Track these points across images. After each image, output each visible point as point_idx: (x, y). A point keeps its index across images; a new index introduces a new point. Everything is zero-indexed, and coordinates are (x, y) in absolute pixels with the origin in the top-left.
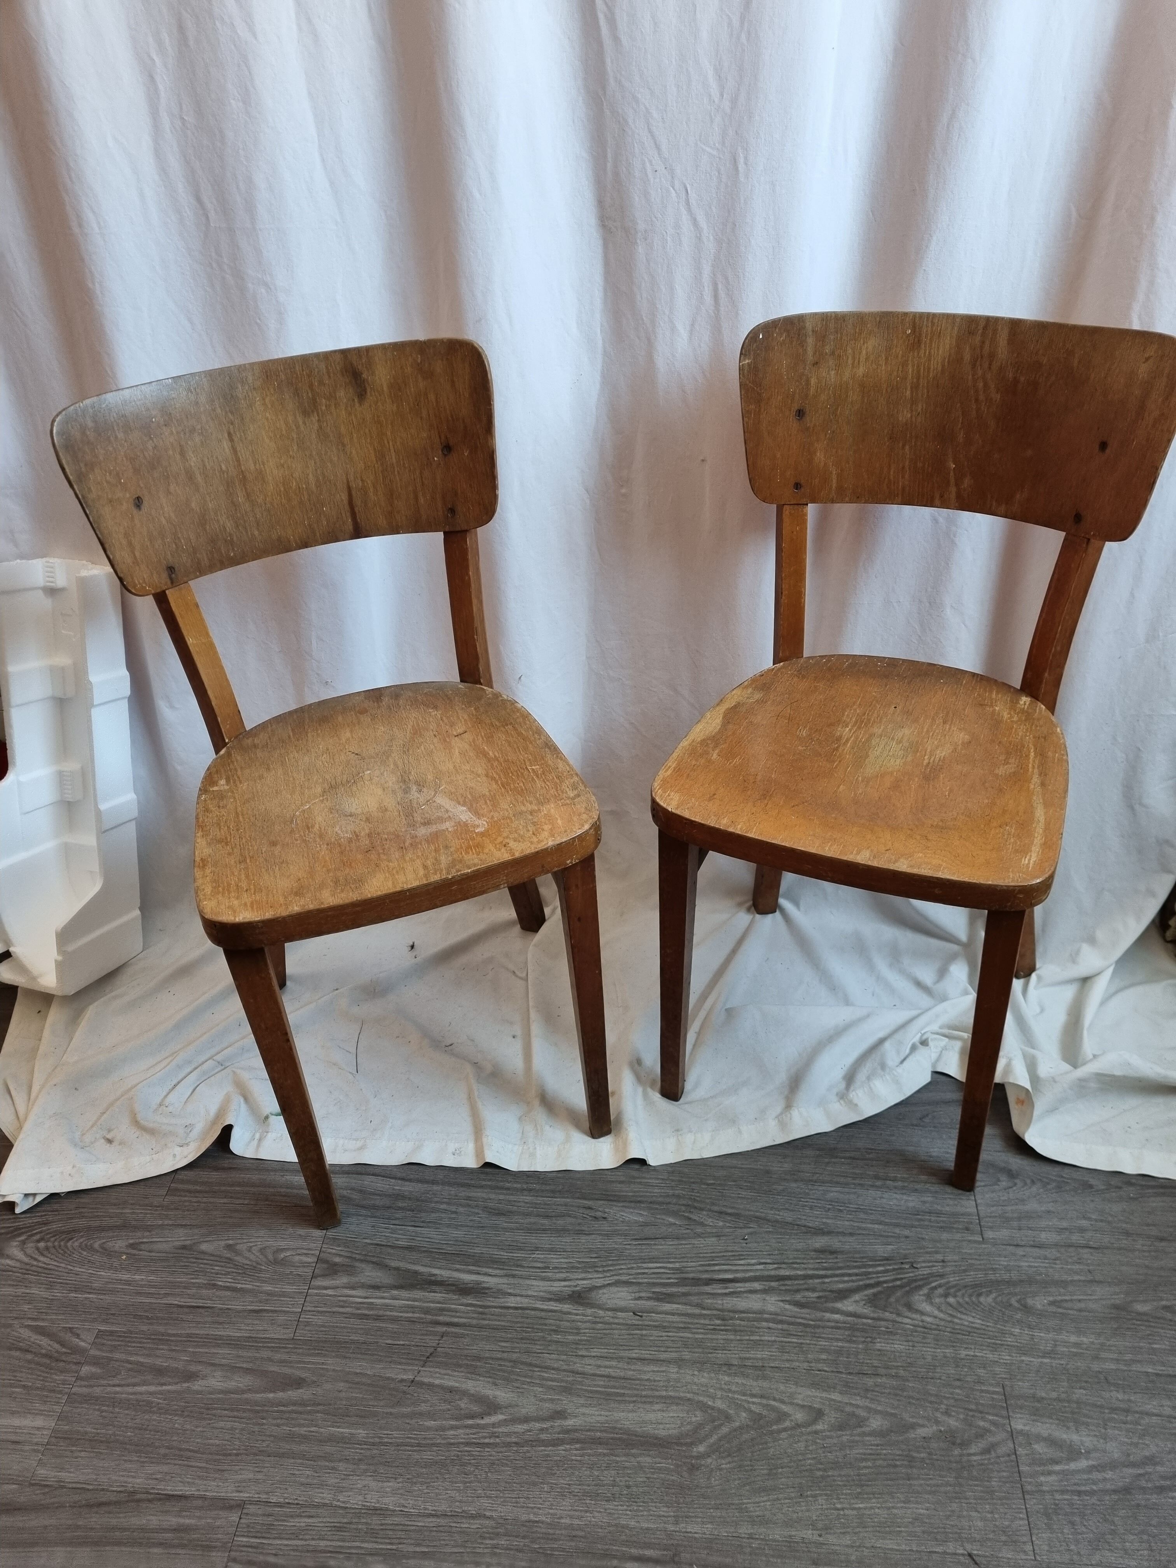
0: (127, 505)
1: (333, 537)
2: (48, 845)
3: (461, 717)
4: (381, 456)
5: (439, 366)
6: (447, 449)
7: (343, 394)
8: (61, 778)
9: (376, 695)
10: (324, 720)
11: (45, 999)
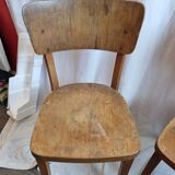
0: (40, 32)
1: (90, 48)
2: (22, 89)
3: (109, 99)
4: (107, 30)
5: (130, 9)
6: (125, 32)
7: (102, 12)
8: (26, 77)
9: (90, 85)
10: (77, 89)
11: (14, 120)
